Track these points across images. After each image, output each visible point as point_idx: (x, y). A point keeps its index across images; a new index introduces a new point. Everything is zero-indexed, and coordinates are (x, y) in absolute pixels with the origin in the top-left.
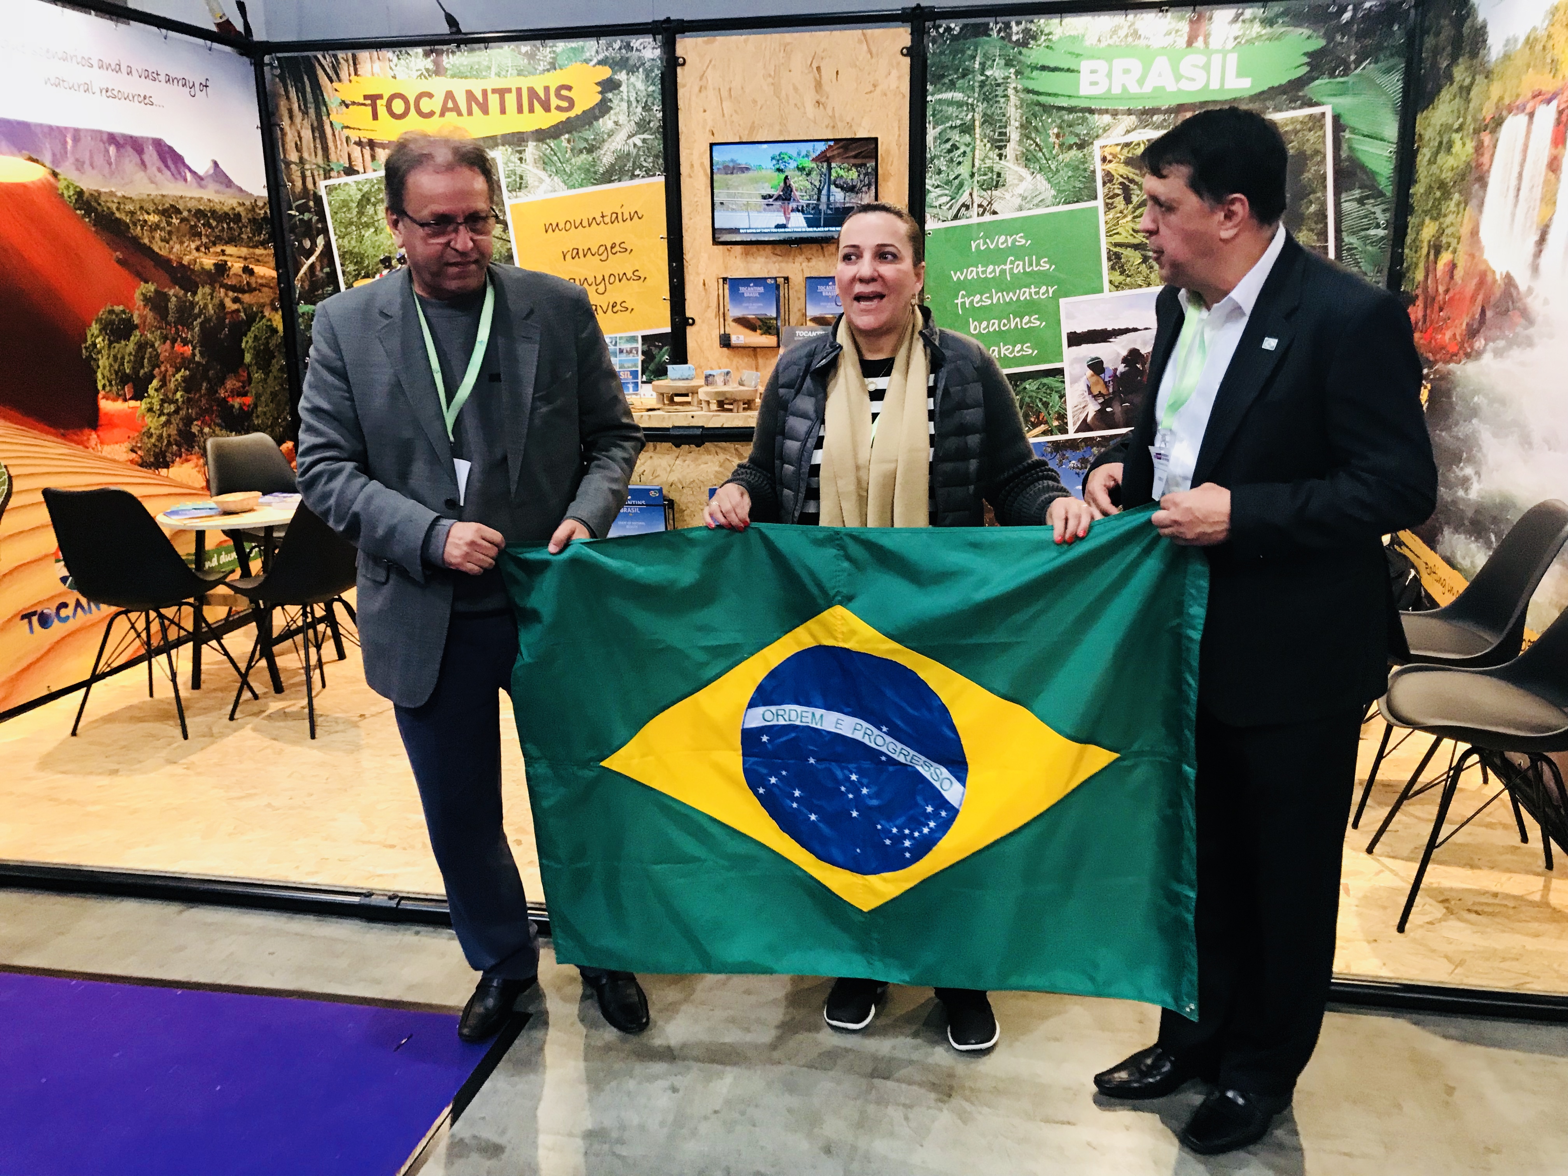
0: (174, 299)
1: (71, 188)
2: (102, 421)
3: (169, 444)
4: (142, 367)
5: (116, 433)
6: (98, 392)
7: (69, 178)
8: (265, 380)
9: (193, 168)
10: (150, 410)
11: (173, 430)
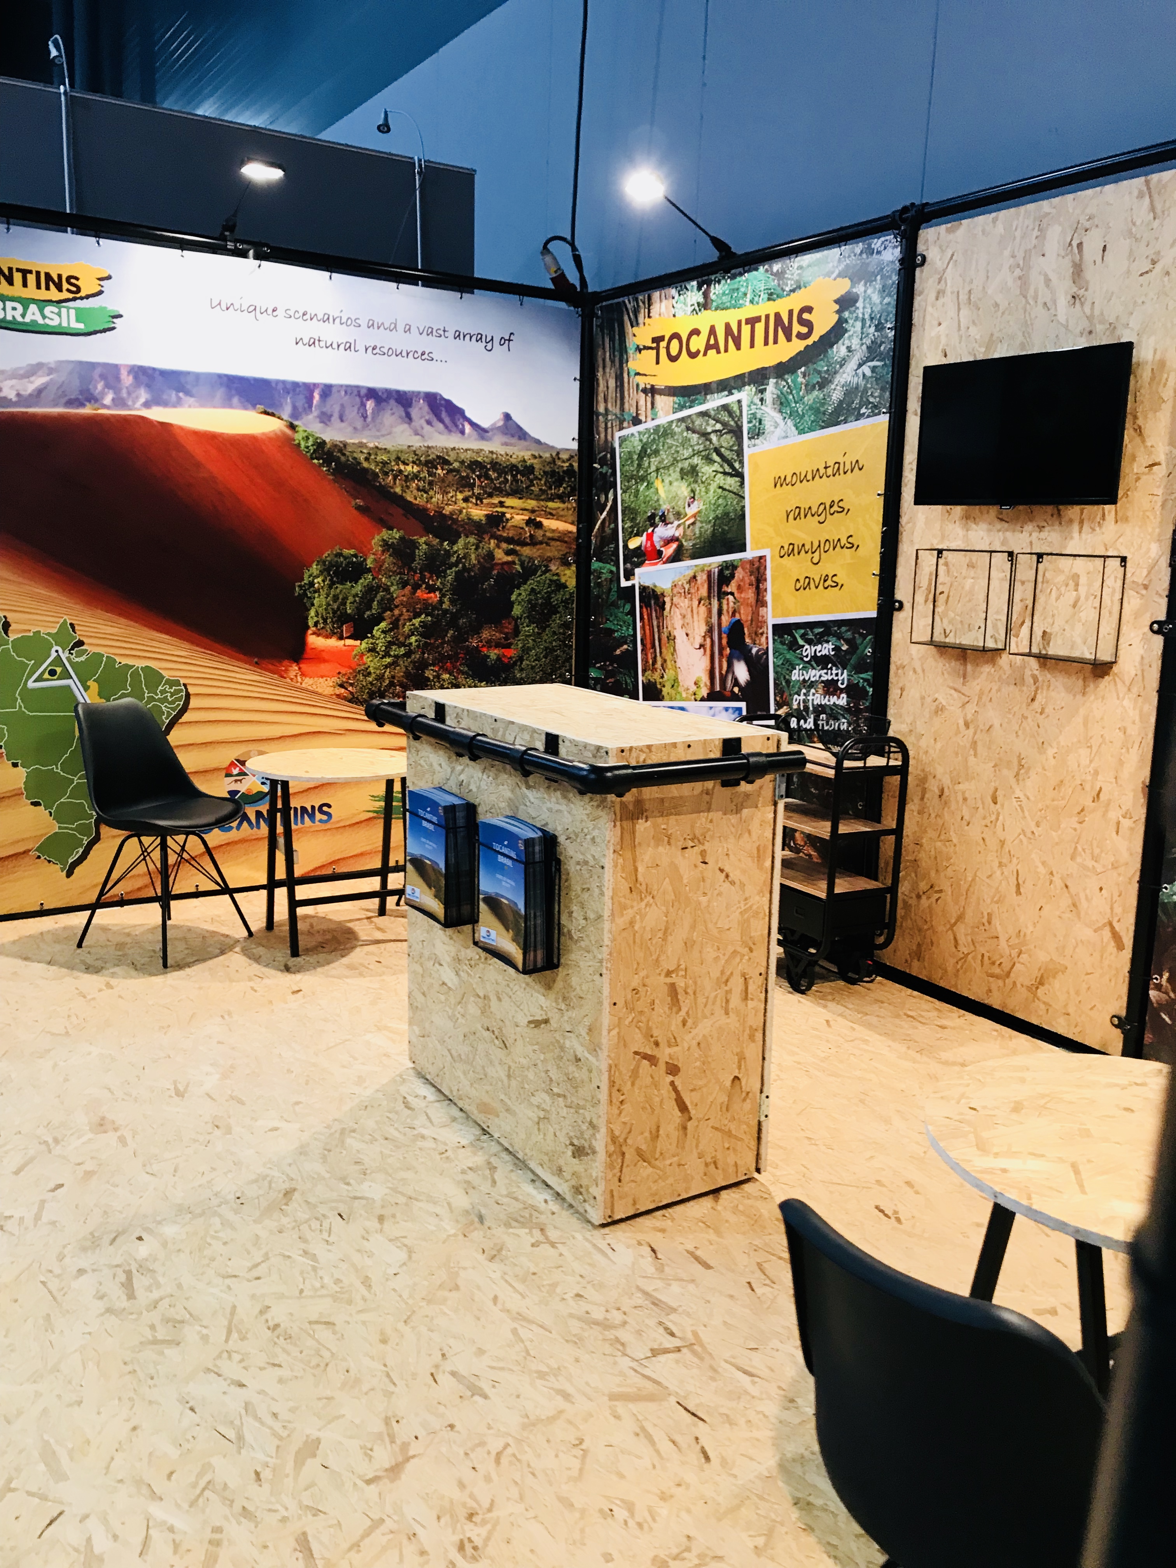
0: (424, 546)
1: (311, 439)
2: (309, 653)
3: (392, 684)
4: (370, 608)
5: (324, 668)
6: (308, 628)
7: (309, 430)
8: (539, 634)
9: (475, 420)
10: (372, 650)
11: (399, 672)
